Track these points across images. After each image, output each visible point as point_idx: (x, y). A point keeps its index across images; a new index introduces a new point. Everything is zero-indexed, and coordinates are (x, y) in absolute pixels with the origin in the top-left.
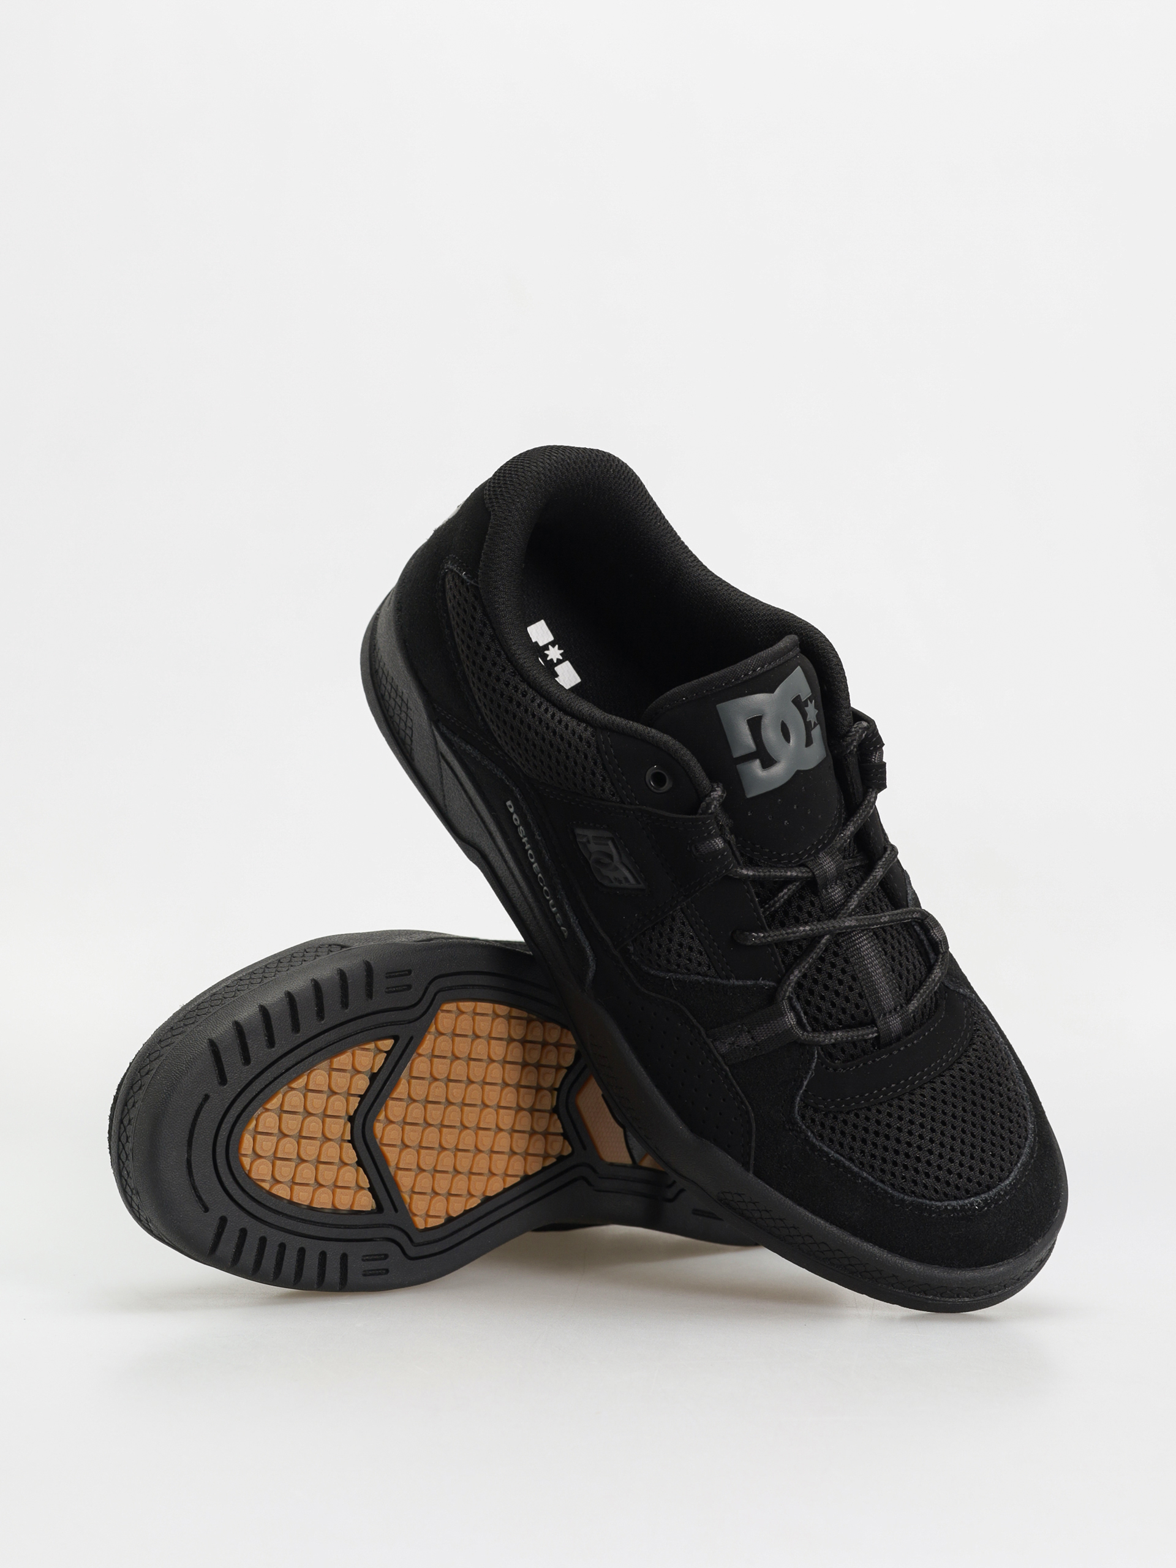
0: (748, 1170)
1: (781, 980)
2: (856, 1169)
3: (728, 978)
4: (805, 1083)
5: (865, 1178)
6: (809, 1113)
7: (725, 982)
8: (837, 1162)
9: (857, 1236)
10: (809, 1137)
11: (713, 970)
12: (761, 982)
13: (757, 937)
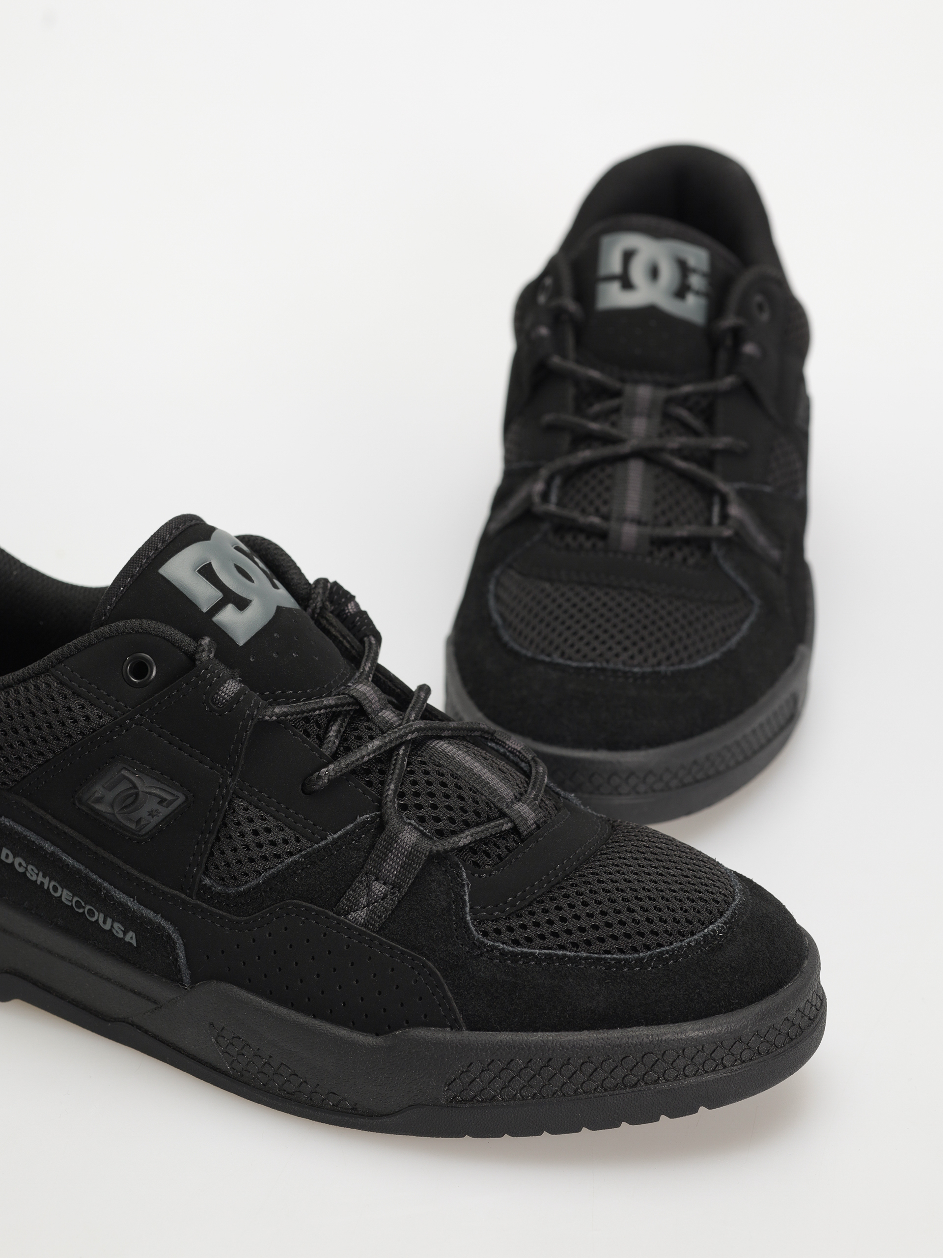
0: (460, 1029)
1: (379, 804)
2: (572, 954)
3: (324, 838)
4: (467, 898)
5: (586, 958)
6: (490, 926)
7: (323, 843)
8: (549, 957)
9: (616, 1028)
10: (503, 949)
11: (304, 840)
12: (359, 819)
13: (328, 771)
